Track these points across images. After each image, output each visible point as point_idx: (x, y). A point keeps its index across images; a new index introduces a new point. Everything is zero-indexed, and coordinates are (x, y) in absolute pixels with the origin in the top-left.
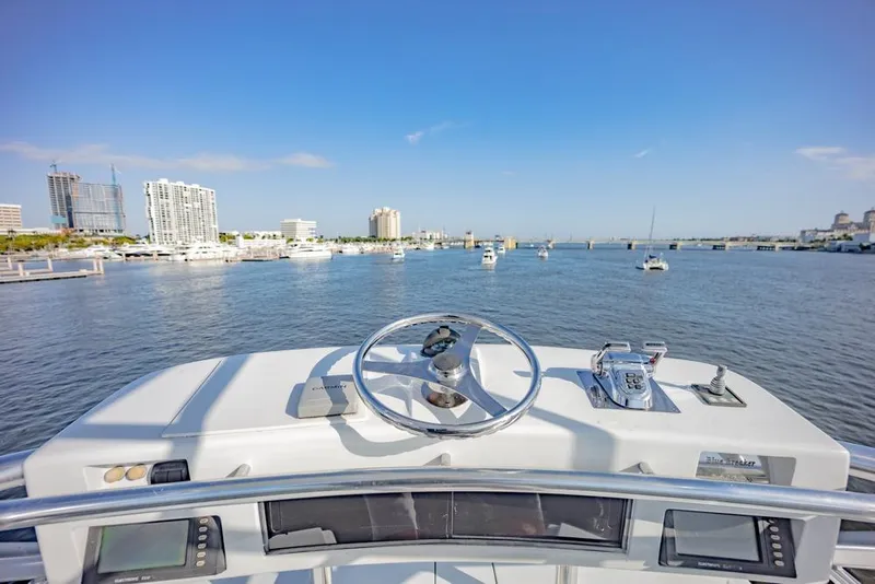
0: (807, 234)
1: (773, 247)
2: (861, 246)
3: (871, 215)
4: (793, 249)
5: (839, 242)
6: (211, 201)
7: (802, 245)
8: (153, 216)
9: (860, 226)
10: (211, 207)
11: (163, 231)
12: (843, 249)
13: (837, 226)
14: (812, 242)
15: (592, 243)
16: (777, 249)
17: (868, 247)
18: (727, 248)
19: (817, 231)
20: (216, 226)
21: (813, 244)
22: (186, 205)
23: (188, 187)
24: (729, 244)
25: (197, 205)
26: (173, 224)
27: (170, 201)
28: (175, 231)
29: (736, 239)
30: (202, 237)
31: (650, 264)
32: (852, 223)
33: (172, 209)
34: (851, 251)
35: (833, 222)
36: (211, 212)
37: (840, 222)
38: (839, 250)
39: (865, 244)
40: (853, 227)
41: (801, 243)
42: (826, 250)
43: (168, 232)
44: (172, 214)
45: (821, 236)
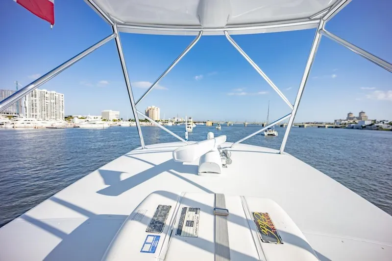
0: (337, 121)
1: (325, 127)
2: (362, 126)
3: (362, 114)
4: (333, 127)
5: (352, 125)
6: (61, 100)
7: (337, 125)
8: (27, 106)
9: (358, 118)
10: (61, 103)
11: (32, 114)
12: (354, 128)
13: (349, 118)
14: (340, 124)
15: (246, 123)
16: (326, 127)
17: (365, 127)
18: (305, 127)
19: (341, 120)
20: (63, 112)
21: (341, 126)
22: (46, 101)
23: (49, 92)
24: (306, 125)
25: (53, 101)
26: (38, 110)
27: (37, 98)
28: (38, 114)
29: (308, 123)
30: (55, 117)
31: (268, 133)
32: (354, 117)
33: (38, 102)
34: (358, 128)
35: (347, 116)
36: (61, 105)
37: (350, 117)
38: (352, 128)
39: (363, 126)
40: (355, 119)
41: (335, 125)
42: (347, 128)
43: (35, 114)
44: (38, 105)
45: (343, 122)
